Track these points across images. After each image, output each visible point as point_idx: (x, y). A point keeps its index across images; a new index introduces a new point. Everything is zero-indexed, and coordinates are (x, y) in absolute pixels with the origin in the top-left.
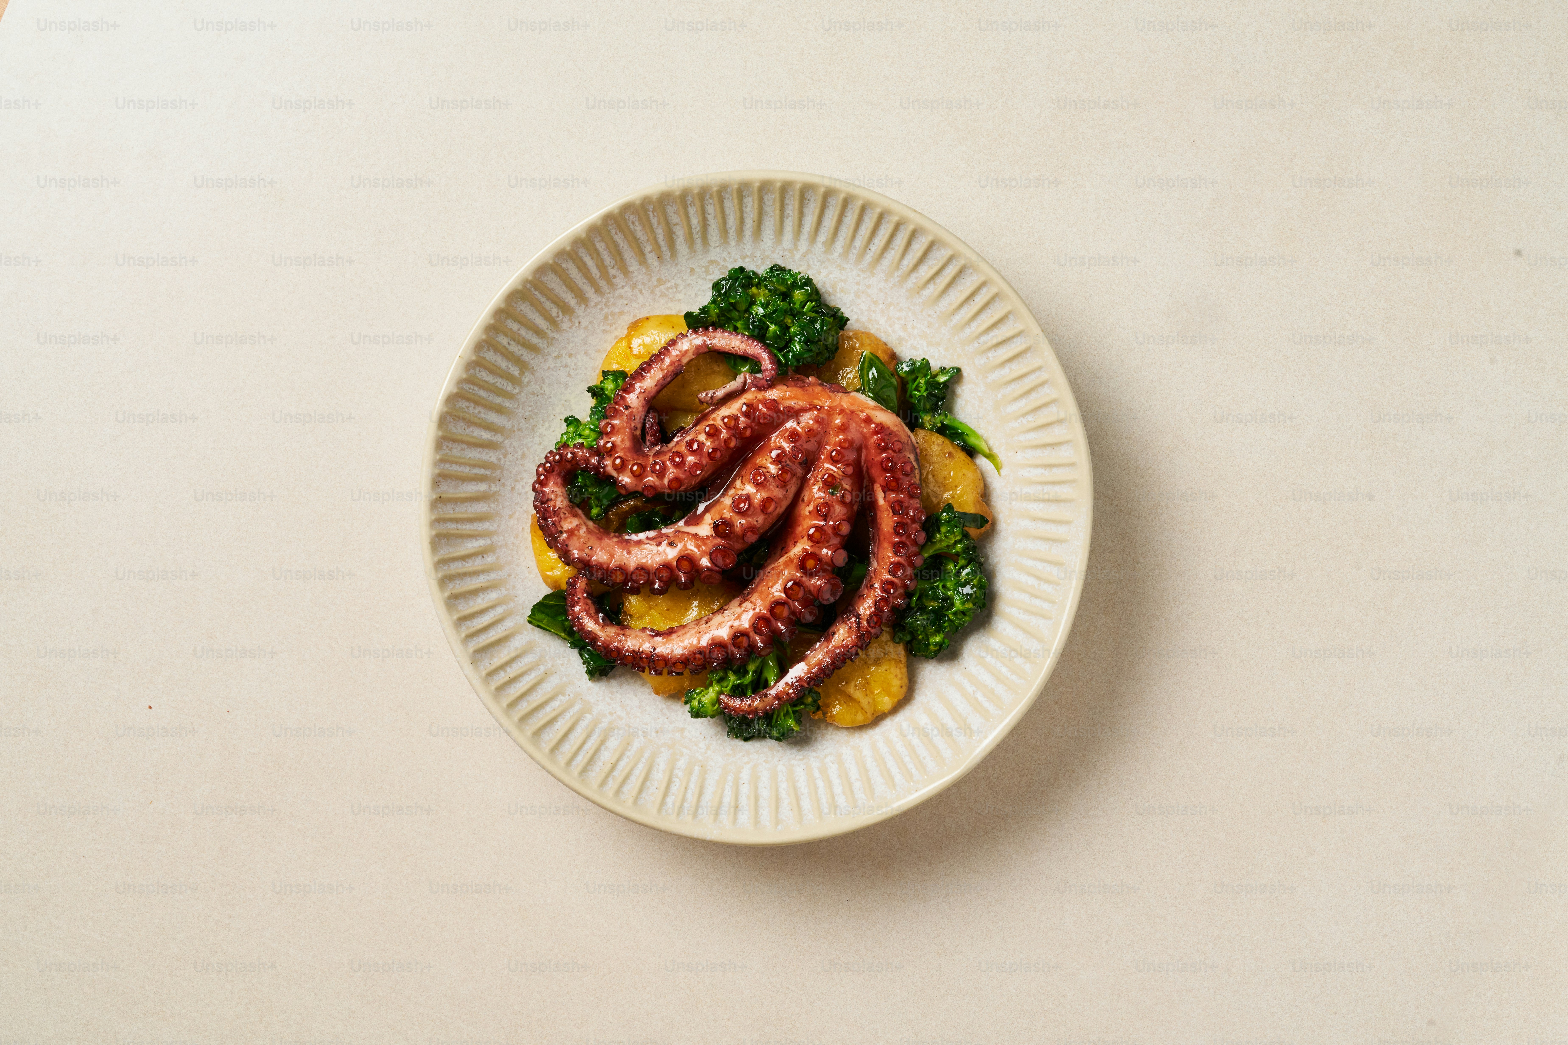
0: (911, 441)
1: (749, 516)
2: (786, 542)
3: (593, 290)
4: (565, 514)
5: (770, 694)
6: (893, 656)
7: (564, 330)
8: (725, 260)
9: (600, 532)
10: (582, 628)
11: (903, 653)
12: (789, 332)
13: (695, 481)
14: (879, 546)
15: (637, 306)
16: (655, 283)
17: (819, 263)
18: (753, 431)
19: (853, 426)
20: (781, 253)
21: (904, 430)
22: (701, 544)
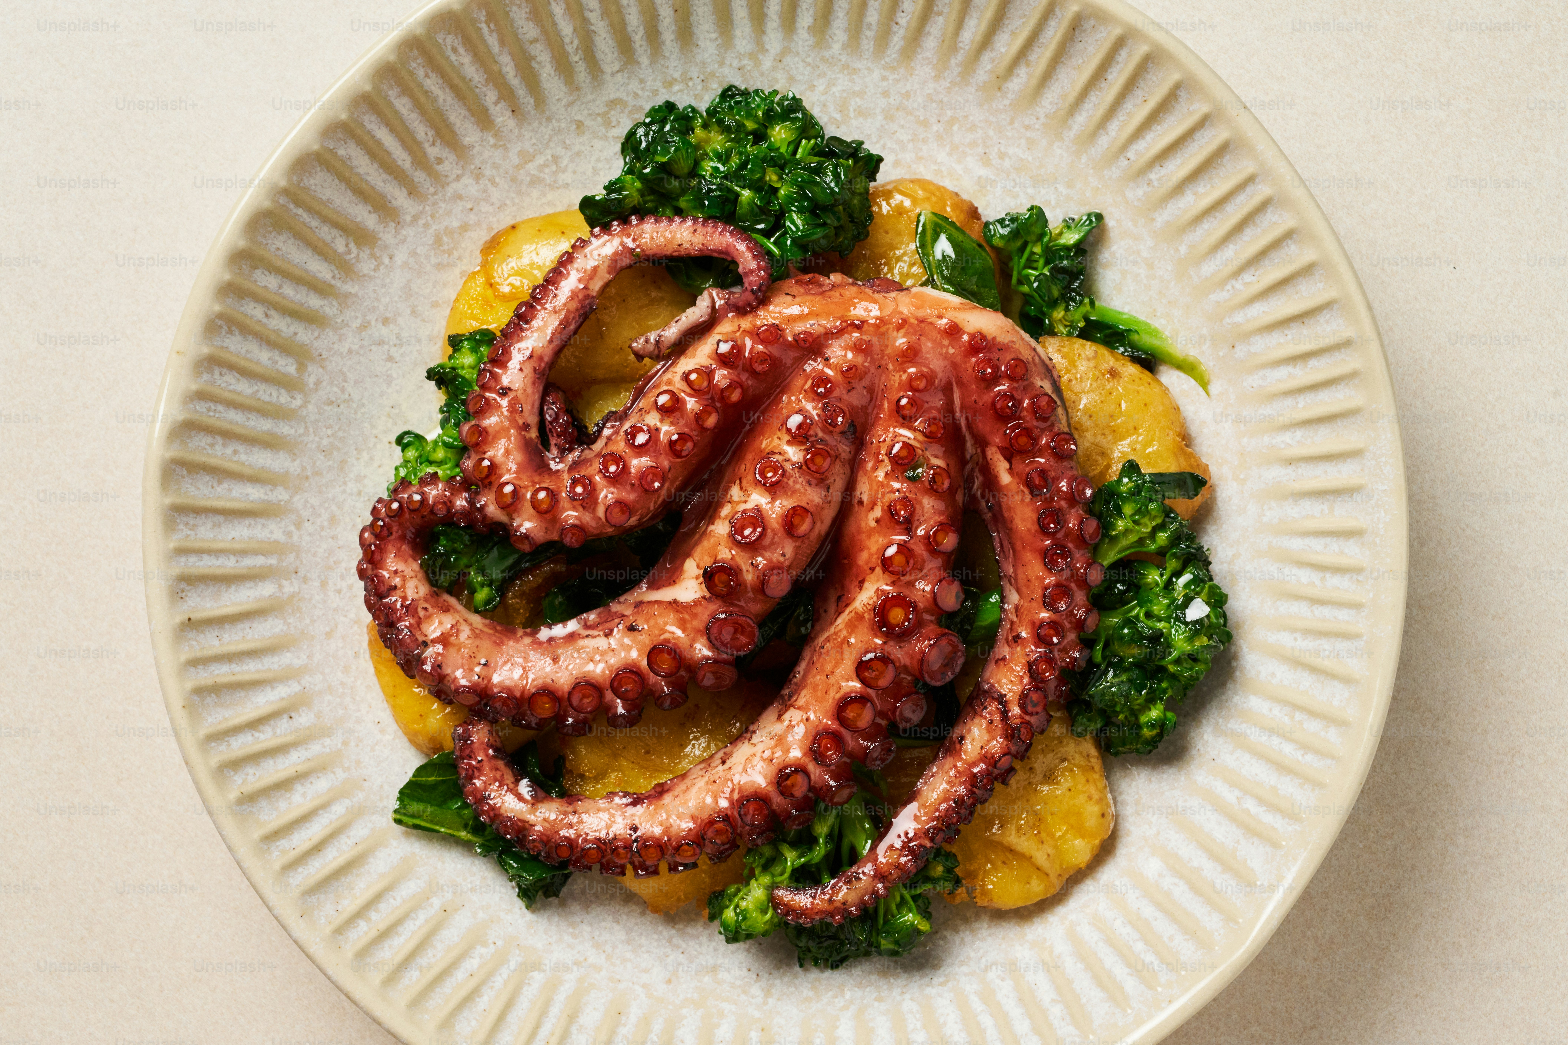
0: (1039, 357)
1: (766, 548)
2: (843, 587)
3: (405, 192)
4: (426, 609)
5: (864, 873)
6: (1079, 759)
7: (364, 275)
8: (636, 95)
9: (496, 631)
10: (495, 814)
11: (1093, 752)
12: (777, 199)
13: (655, 503)
14: (1017, 561)
15: (491, 209)
16: (516, 161)
17: (808, 68)
18: (744, 391)
19: (927, 345)
20: (735, 63)
21: (1023, 339)
22: (687, 616)
